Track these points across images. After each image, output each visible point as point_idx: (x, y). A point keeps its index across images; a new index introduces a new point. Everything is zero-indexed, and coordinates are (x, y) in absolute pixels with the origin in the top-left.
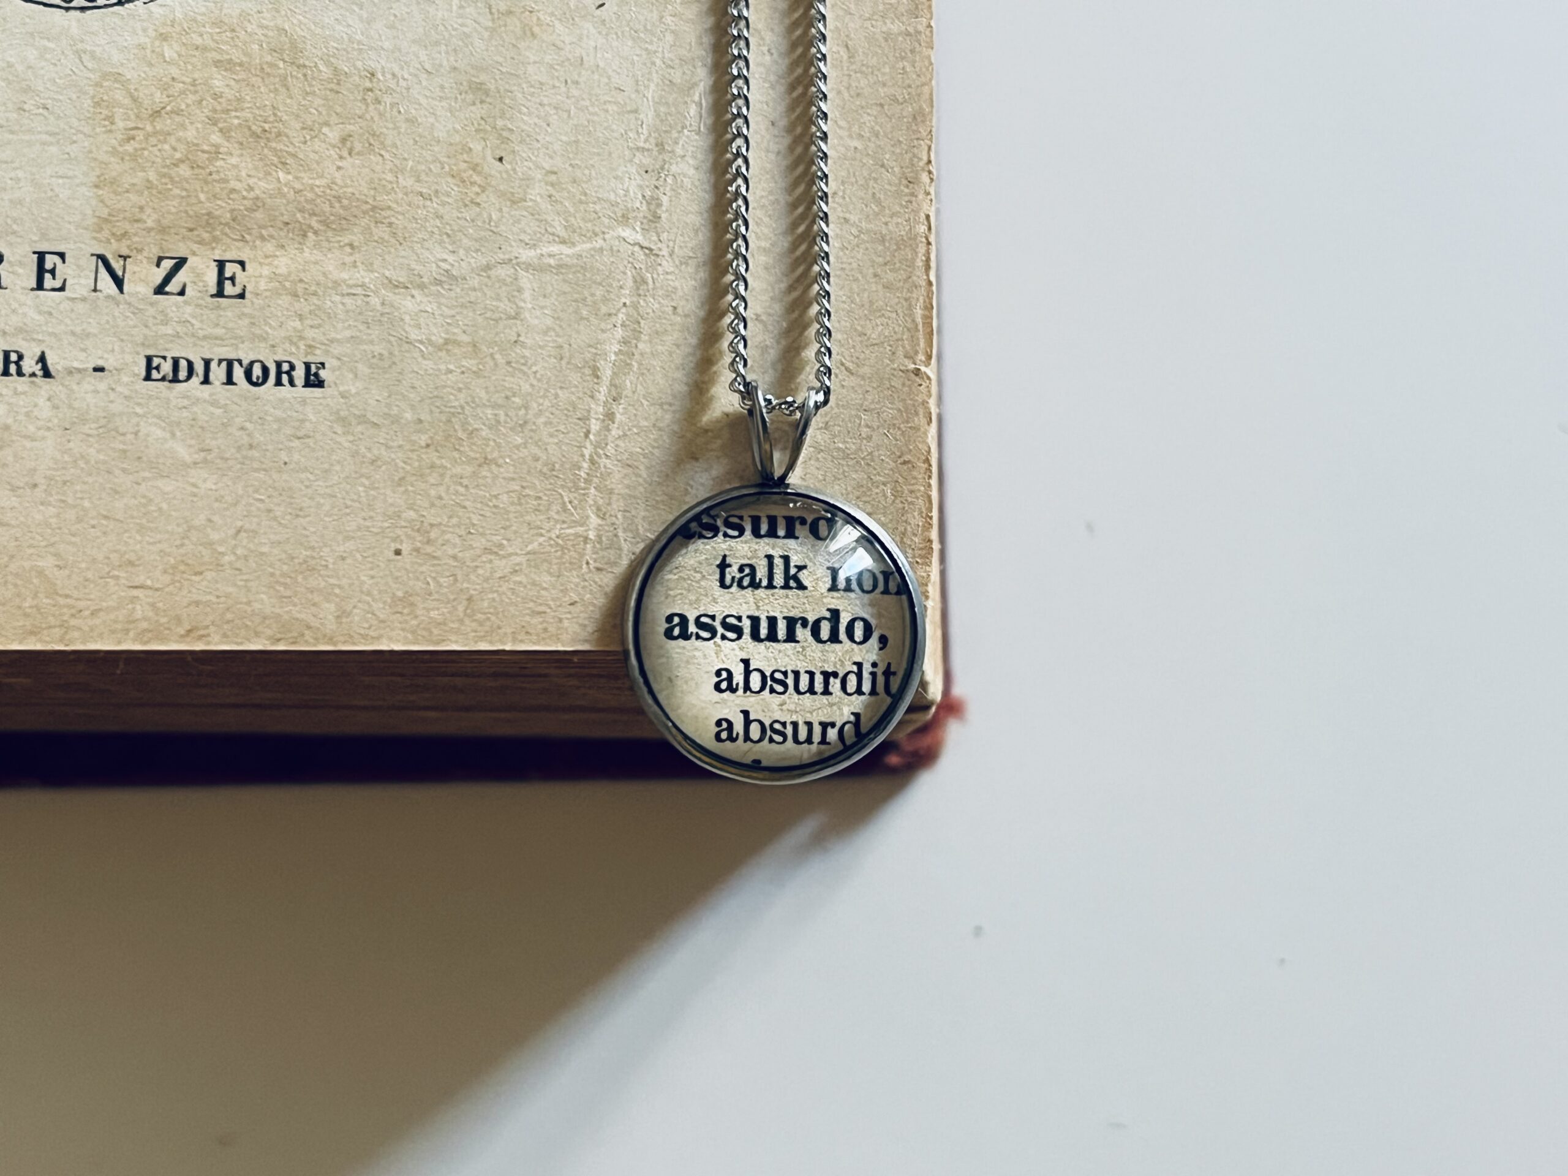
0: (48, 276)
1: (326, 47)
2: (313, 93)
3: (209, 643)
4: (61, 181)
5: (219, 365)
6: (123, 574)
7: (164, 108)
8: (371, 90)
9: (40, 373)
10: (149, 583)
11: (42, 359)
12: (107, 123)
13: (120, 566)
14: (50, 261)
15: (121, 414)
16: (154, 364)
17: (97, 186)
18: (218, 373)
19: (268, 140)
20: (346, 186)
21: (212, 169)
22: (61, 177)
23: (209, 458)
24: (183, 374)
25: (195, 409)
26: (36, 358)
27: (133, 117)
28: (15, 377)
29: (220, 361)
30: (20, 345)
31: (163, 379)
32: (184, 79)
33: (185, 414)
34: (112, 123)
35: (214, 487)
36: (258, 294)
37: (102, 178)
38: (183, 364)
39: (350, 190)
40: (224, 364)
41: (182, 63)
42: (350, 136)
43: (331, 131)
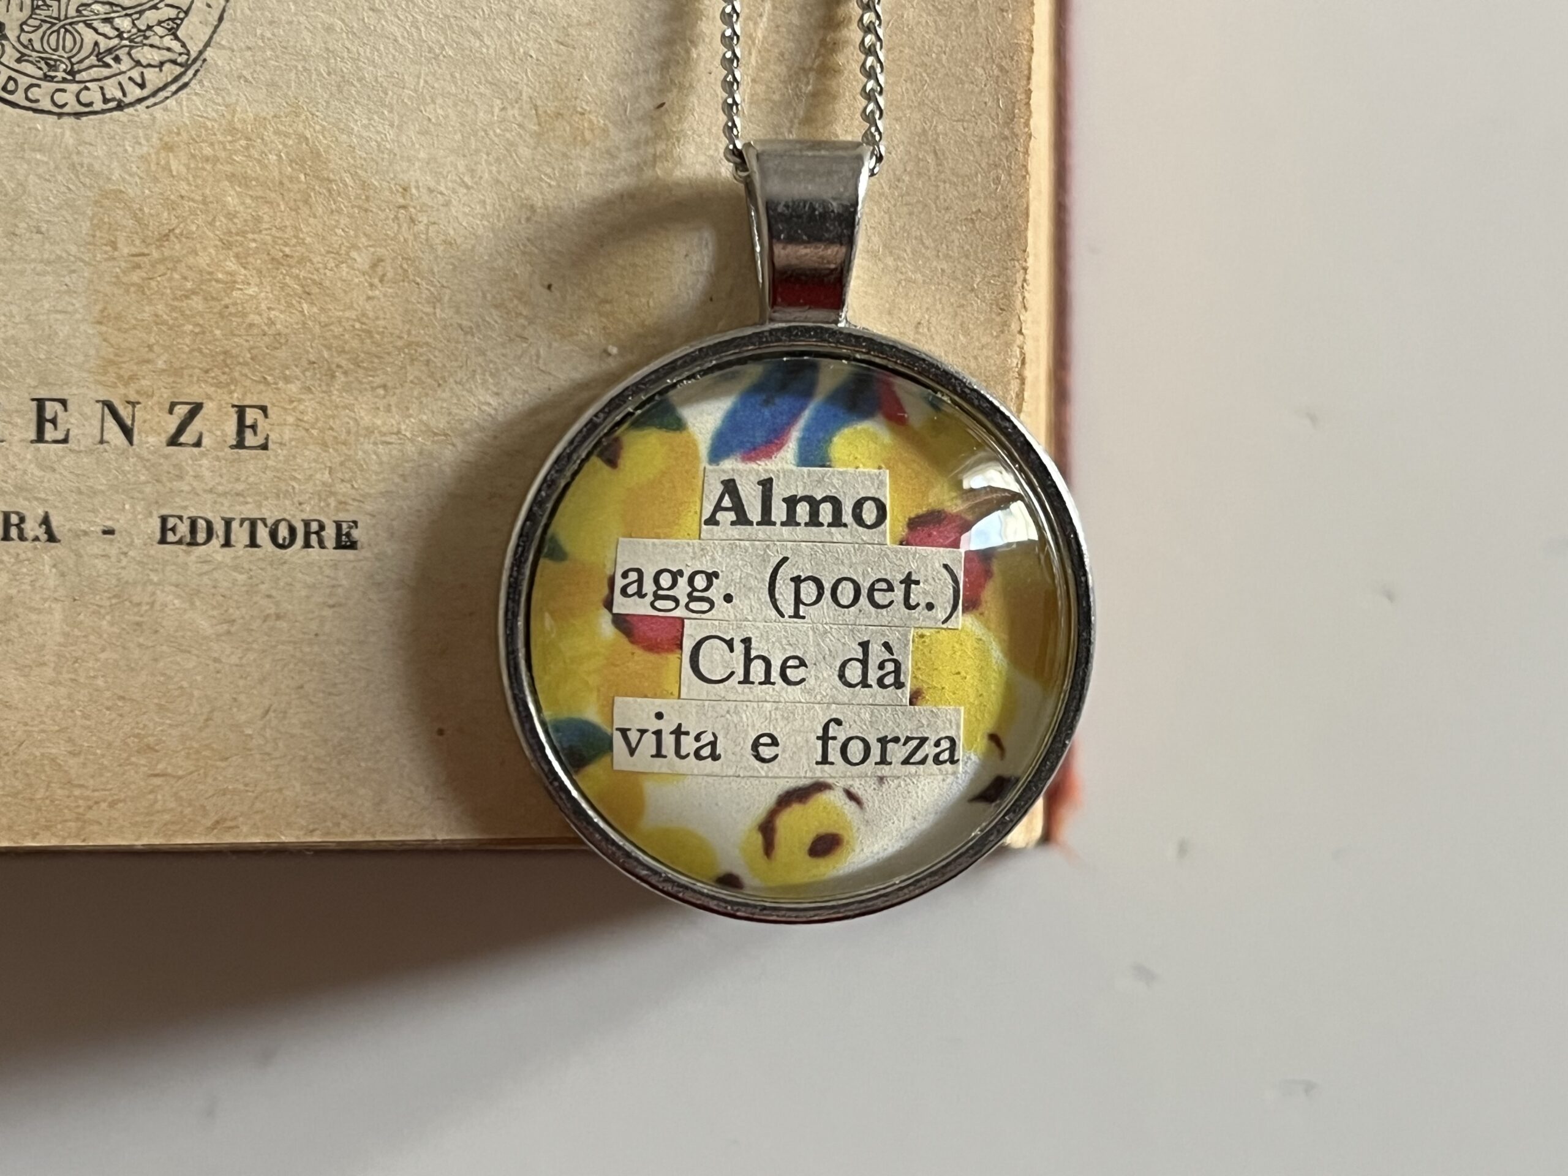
0: (49, 426)
1: (354, 158)
2: (339, 211)
3: (238, 835)
4: (59, 316)
5: (241, 525)
6: (143, 762)
7: (170, 231)
8: (404, 207)
9: (45, 537)
10: (169, 770)
11: (46, 521)
12: (108, 248)
13: (138, 752)
14: (51, 409)
15: (135, 583)
16: (170, 525)
17: (100, 323)
18: (240, 535)
19: (290, 267)
20: (377, 318)
21: (227, 301)
22: (60, 312)
23: (233, 629)
24: (201, 536)
25: (216, 575)
26: (40, 520)
27: (137, 242)
28: (17, 542)
29: (242, 521)
30: (21, 505)
31: (180, 542)
32: (193, 195)
33: (205, 579)
34: (115, 249)
35: (238, 662)
36: (281, 444)
37: (105, 314)
38: (202, 524)
39: (381, 323)
40: (246, 524)
41: (191, 178)
42: (382, 261)
43: (360, 255)
